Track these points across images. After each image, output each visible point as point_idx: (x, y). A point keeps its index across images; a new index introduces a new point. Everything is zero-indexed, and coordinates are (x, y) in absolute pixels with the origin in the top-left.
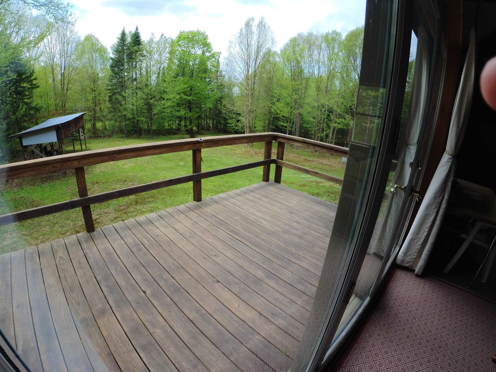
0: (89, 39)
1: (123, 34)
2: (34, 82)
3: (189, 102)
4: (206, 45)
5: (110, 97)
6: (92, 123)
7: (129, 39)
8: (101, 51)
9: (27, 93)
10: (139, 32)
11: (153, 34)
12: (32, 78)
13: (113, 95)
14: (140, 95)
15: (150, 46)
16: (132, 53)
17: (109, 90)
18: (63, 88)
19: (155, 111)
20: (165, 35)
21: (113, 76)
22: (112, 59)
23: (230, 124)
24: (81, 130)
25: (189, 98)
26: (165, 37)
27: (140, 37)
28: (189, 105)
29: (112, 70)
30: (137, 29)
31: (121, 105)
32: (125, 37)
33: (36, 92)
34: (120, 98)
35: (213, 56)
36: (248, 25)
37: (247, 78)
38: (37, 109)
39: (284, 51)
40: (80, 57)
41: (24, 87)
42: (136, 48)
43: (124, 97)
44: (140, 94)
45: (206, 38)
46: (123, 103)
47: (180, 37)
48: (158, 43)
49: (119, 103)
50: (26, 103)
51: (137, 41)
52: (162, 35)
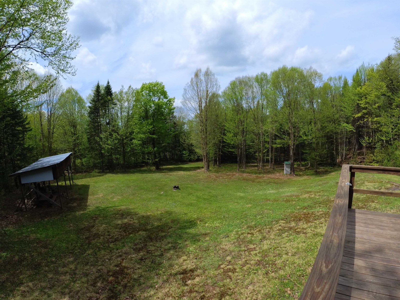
0: (70, 91)
1: (98, 87)
2: (27, 126)
3: (153, 139)
4: (164, 94)
5: (88, 138)
7: (103, 92)
8: (80, 101)
9: (20, 136)
10: (110, 85)
11: (123, 87)
12: (25, 123)
13: (91, 137)
14: (115, 136)
15: (121, 96)
16: (105, 102)
17: (88, 133)
18: (49, 132)
20: (132, 87)
21: (91, 122)
22: (90, 107)
24: (69, 168)
25: (154, 136)
26: (132, 88)
27: (111, 89)
29: (89, 116)
30: (108, 83)
31: (99, 145)
32: (100, 89)
33: (28, 135)
34: (98, 139)
35: (170, 101)
36: (197, 75)
38: (30, 150)
39: (225, 93)
40: (63, 106)
41: (18, 130)
42: (109, 97)
43: (101, 138)
44: (114, 135)
45: (163, 87)
46: (101, 143)
47: (142, 88)
48: (126, 93)
49: (97, 143)
50: (20, 144)
51: (108, 92)
52: (130, 87)
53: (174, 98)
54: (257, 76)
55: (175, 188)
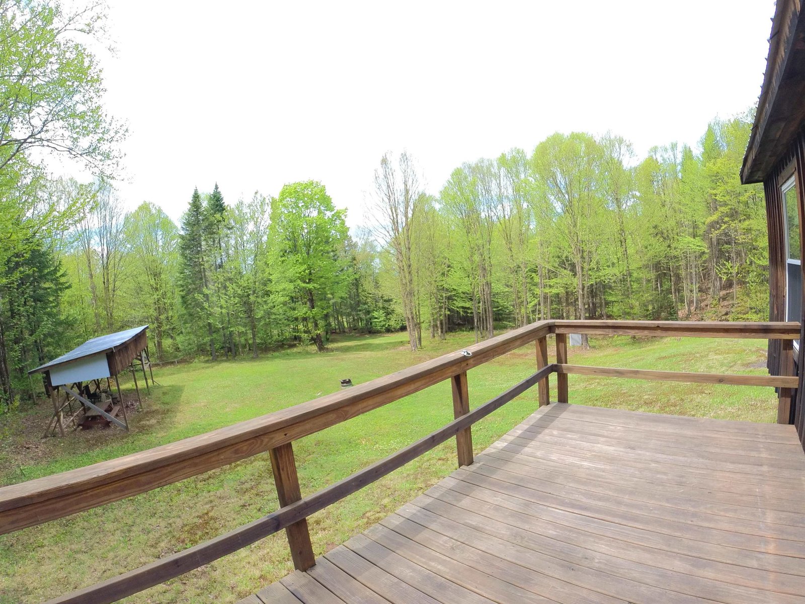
0: (145, 208)
1: (196, 197)
2: (62, 280)
3: (310, 292)
4: (326, 202)
5: (183, 297)
6: (156, 342)
7: (205, 204)
8: (165, 224)
9: (51, 299)
10: (219, 192)
12: (59, 274)
13: (187, 294)
14: (232, 290)
15: (240, 211)
16: (211, 224)
17: (182, 286)
18: (107, 289)
19: (259, 314)
20: (260, 192)
21: (185, 264)
22: (182, 237)
23: (376, 318)
24: (144, 355)
25: (310, 286)
26: (261, 195)
27: (222, 199)
28: (311, 298)
29: (183, 255)
30: (217, 188)
31: (203, 309)
32: (199, 201)
33: (65, 296)
34: (199, 297)
35: (338, 216)
36: (384, 162)
37: (396, 243)
38: (69, 324)
39: (445, 193)
40: (131, 237)
41: (46, 289)
42: (218, 216)
43: (206, 296)
44: (231, 287)
45: (323, 189)
46: (206, 305)
47: (283, 193)
48: (250, 206)
49: (199, 305)
50: (49, 315)
51: (217, 206)
52: (256, 193)
53: (346, 209)
54: (503, 155)
55: (345, 384)
